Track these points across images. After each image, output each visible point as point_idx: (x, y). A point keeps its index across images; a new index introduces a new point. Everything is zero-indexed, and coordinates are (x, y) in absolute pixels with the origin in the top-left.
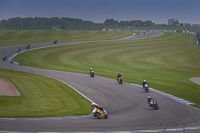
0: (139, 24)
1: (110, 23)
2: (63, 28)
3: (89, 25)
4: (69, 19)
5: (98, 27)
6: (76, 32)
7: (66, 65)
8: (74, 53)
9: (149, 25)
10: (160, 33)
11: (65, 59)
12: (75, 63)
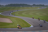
0: (41, 5)
1: (34, 5)
2: (23, 6)
3: (29, 6)
4: (24, 4)
5: (31, 6)
6: (26, 7)
7: (24, 15)
8: (25, 12)
9: (43, 6)
10: (46, 7)
11: (23, 14)
12: (26, 15)
